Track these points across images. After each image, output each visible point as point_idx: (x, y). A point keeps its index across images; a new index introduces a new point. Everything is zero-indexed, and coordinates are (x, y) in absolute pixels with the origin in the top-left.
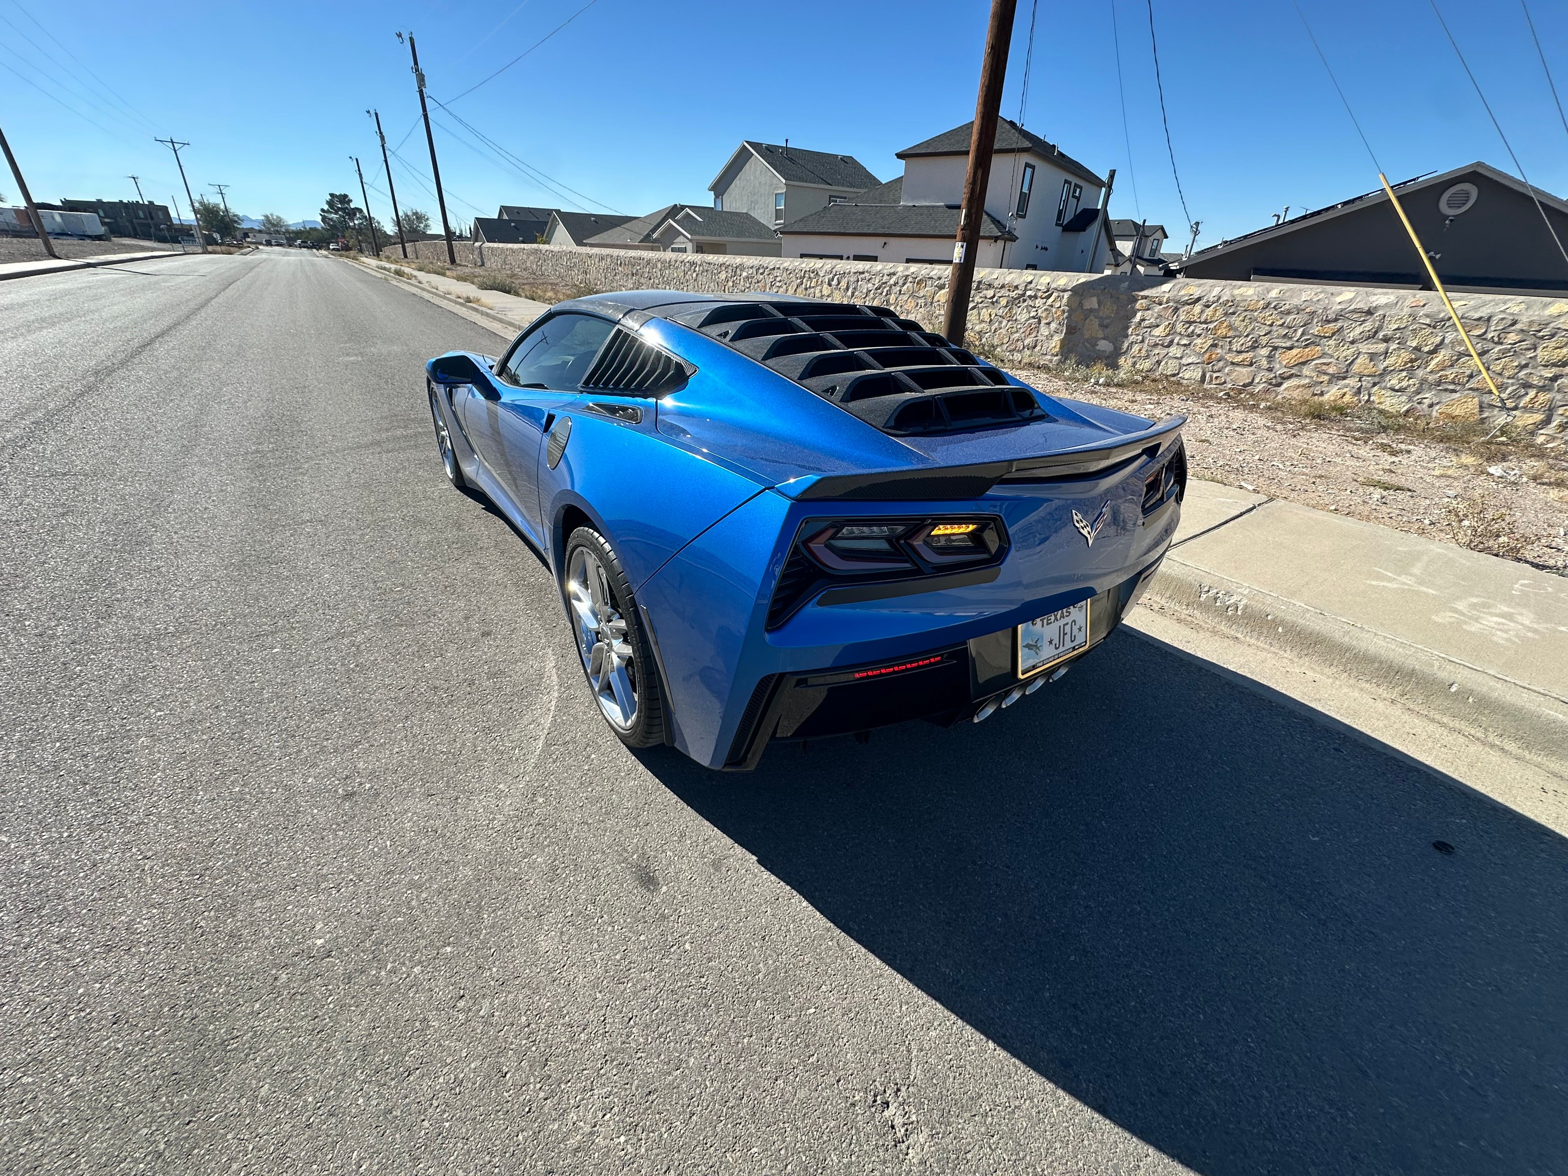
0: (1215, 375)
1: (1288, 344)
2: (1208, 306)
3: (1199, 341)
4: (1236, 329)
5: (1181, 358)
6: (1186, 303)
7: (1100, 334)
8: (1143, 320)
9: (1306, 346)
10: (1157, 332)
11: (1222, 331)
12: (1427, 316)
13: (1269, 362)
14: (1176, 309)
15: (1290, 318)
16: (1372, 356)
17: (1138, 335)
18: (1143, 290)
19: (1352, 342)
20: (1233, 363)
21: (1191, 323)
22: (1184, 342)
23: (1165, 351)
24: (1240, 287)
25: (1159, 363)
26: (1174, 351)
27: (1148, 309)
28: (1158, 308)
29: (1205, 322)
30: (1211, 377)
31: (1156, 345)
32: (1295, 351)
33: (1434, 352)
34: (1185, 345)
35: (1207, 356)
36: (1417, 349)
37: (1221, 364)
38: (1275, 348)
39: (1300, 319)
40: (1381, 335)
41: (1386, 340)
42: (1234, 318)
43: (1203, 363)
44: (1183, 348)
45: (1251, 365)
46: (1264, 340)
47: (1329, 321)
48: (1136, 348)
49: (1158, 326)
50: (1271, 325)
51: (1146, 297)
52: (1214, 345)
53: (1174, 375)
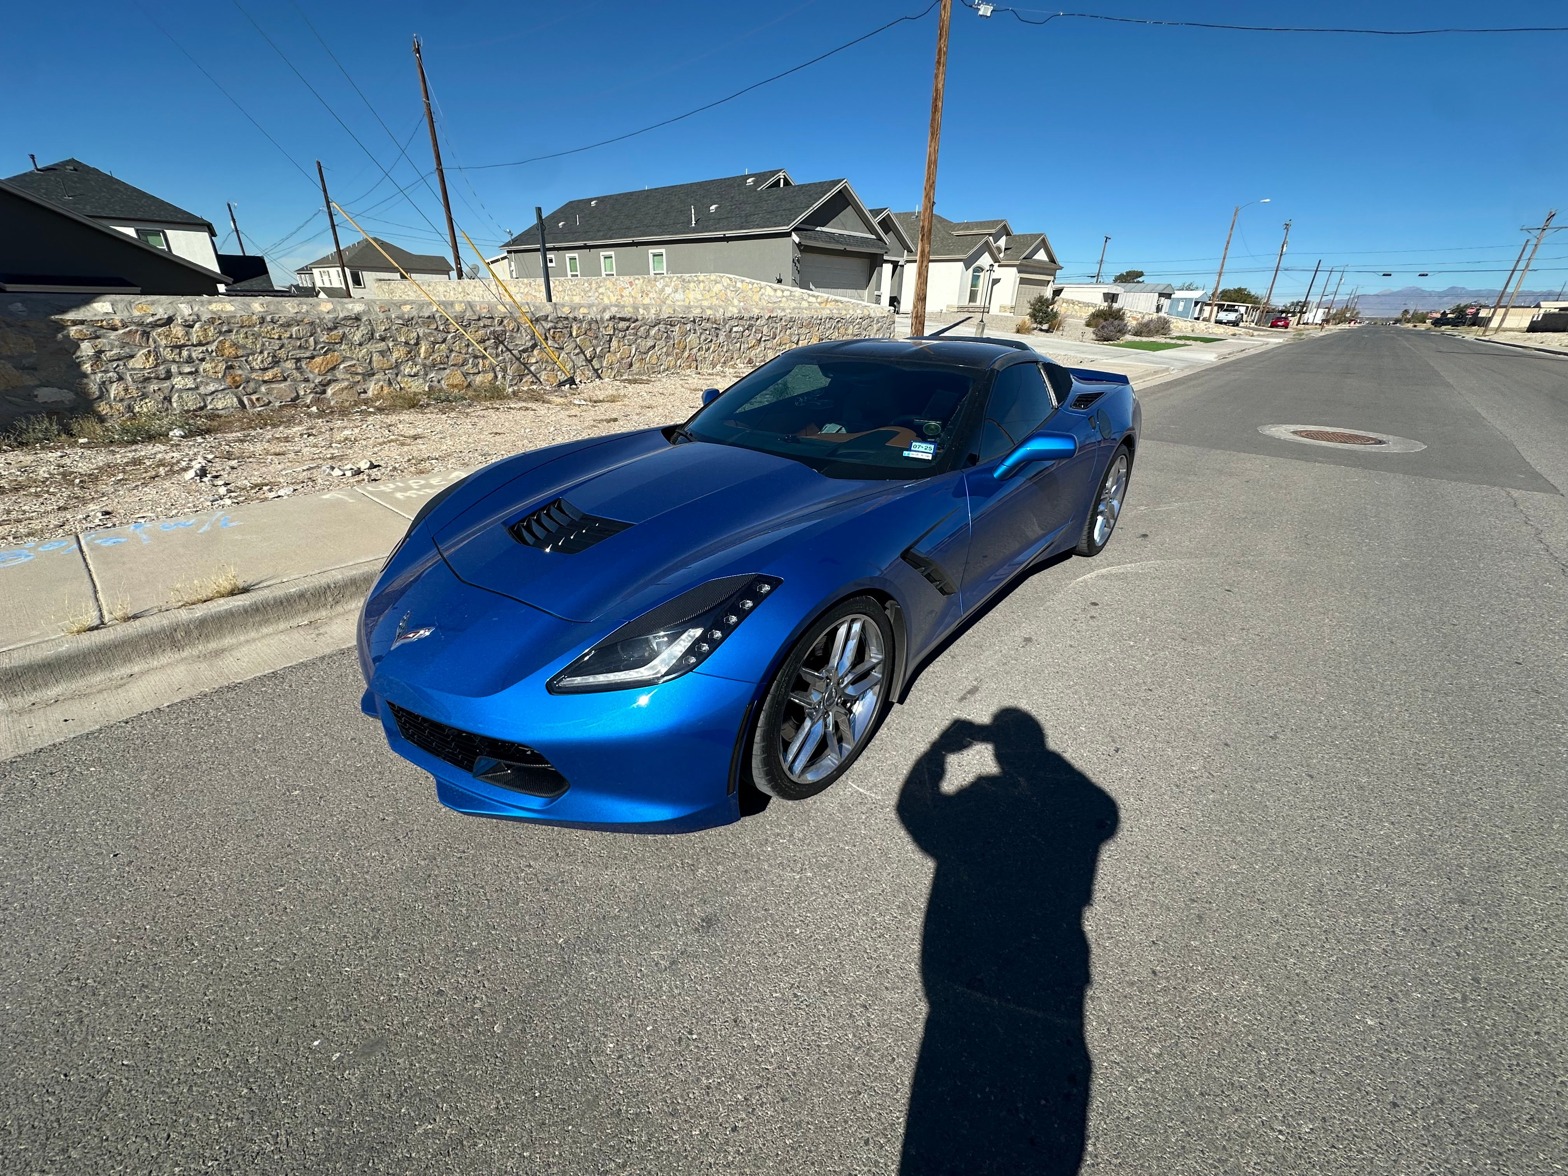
0: (254, 397)
1: (308, 354)
2: (192, 327)
3: (206, 366)
4: (244, 347)
5: (197, 388)
6: (155, 325)
7: (29, 380)
8: (100, 352)
9: (326, 353)
10: (138, 362)
11: (229, 351)
12: (398, 318)
13: (301, 373)
14: (146, 334)
15: (294, 329)
16: (382, 353)
17: (106, 372)
18: (64, 311)
19: (360, 345)
20: (265, 382)
21: (181, 347)
22: (187, 369)
23: (167, 384)
24: (210, 303)
25: (168, 399)
26: (178, 382)
27: (98, 337)
28: (113, 335)
29: (200, 344)
30: (250, 400)
31: (147, 380)
32: (318, 360)
33: (417, 344)
34: (191, 373)
35: (229, 380)
36: (407, 343)
37: (252, 385)
38: (298, 360)
39: (303, 330)
40: (377, 335)
41: (383, 339)
42: (233, 336)
43: (230, 388)
44: (191, 378)
45: (285, 379)
46: (282, 354)
47: (330, 329)
48: (114, 390)
49: (132, 357)
50: (280, 338)
51: (82, 322)
52: (230, 367)
53: (201, 409)
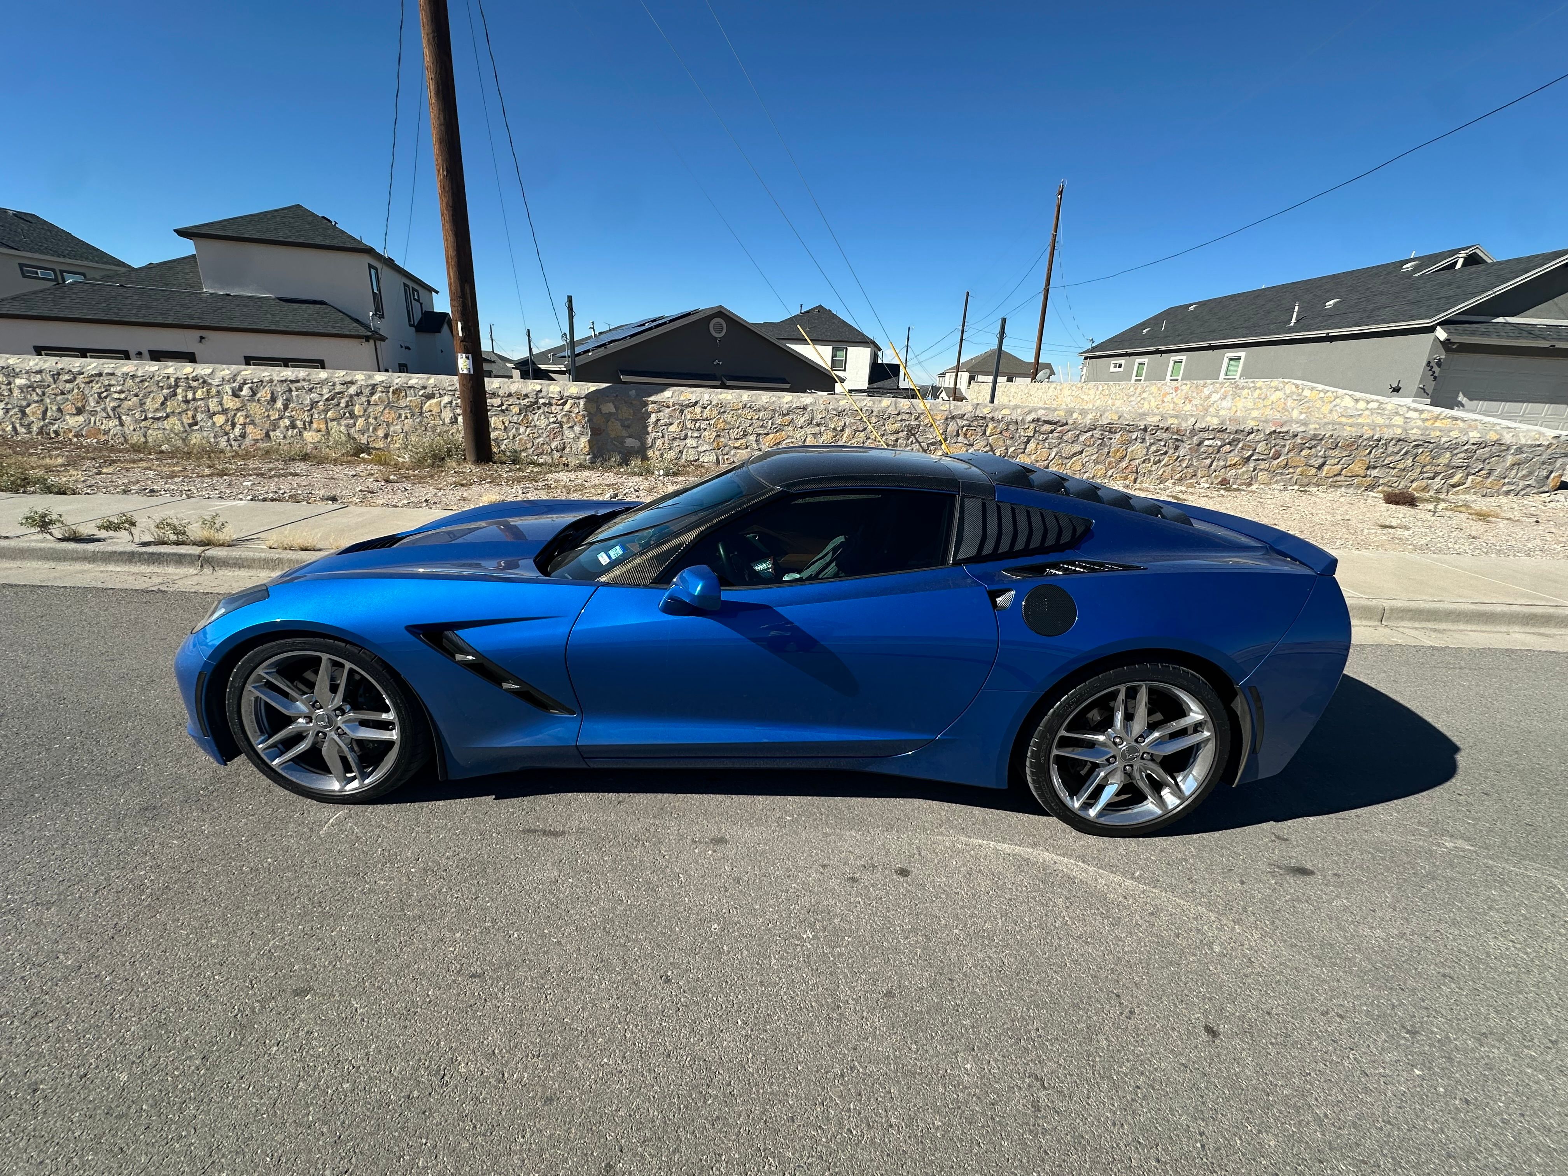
0: (726, 457)
1: (766, 431)
2: (705, 408)
3: (706, 433)
4: (729, 423)
5: (697, 447)
6: (688, 406)
7: (625, 433)
8: (658, 420)
9: (776, 432)
10: (673, 428)
11: (721, 426)
12: (834, 409)
13: (758, 445)
14: (682, 411)
15: (762, 413)
16: (815, 435)
17: (657, 432)
18: (650, 396)
19: (801, 428)
20: (735, 448)
21: (696, 420)
22: (696, 435)
23: (683, 443)
24: (721, 393)
25: (681, 452)
26: (690, 442)
27: (660, 411)
28: (667, 410)
29: (707, 420)
30: (723, 459)
31: (675, 439)
32: (771, 436)
33: (842, 430)
34: (697, 437)
35: (715, 444)
36: (835, 429)
37: (727, 449)
38: (758, 435)
39: (768, 414)
40: (814, 422)
41: (818, 425)
42: (725, 415)
43: (714, 449)
44: (696, 440)
45: (747, 448)
46: (750, 430)
47: (785, 415)
48: (659, 442)
49: (672, 424)
50: (751, 419)
51: (655, 402)
52: (718, 436)
53: (696, 461)
